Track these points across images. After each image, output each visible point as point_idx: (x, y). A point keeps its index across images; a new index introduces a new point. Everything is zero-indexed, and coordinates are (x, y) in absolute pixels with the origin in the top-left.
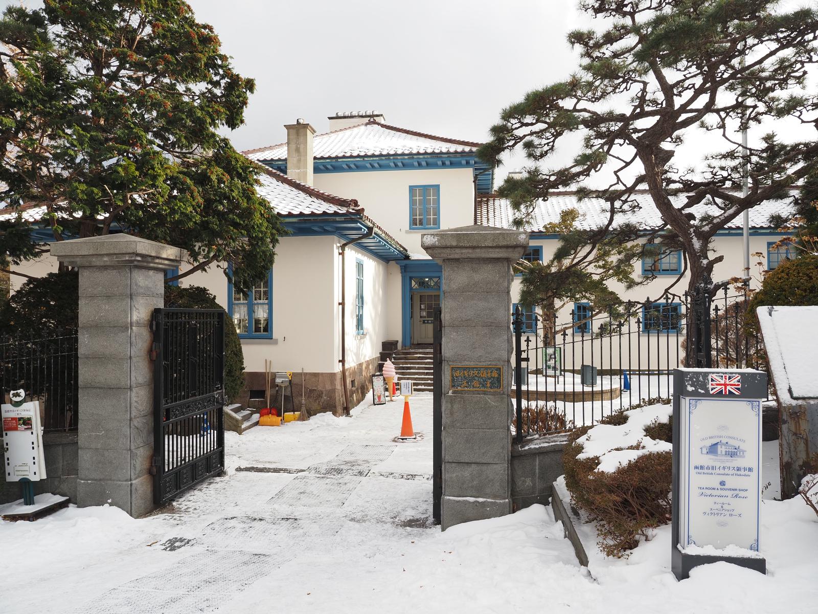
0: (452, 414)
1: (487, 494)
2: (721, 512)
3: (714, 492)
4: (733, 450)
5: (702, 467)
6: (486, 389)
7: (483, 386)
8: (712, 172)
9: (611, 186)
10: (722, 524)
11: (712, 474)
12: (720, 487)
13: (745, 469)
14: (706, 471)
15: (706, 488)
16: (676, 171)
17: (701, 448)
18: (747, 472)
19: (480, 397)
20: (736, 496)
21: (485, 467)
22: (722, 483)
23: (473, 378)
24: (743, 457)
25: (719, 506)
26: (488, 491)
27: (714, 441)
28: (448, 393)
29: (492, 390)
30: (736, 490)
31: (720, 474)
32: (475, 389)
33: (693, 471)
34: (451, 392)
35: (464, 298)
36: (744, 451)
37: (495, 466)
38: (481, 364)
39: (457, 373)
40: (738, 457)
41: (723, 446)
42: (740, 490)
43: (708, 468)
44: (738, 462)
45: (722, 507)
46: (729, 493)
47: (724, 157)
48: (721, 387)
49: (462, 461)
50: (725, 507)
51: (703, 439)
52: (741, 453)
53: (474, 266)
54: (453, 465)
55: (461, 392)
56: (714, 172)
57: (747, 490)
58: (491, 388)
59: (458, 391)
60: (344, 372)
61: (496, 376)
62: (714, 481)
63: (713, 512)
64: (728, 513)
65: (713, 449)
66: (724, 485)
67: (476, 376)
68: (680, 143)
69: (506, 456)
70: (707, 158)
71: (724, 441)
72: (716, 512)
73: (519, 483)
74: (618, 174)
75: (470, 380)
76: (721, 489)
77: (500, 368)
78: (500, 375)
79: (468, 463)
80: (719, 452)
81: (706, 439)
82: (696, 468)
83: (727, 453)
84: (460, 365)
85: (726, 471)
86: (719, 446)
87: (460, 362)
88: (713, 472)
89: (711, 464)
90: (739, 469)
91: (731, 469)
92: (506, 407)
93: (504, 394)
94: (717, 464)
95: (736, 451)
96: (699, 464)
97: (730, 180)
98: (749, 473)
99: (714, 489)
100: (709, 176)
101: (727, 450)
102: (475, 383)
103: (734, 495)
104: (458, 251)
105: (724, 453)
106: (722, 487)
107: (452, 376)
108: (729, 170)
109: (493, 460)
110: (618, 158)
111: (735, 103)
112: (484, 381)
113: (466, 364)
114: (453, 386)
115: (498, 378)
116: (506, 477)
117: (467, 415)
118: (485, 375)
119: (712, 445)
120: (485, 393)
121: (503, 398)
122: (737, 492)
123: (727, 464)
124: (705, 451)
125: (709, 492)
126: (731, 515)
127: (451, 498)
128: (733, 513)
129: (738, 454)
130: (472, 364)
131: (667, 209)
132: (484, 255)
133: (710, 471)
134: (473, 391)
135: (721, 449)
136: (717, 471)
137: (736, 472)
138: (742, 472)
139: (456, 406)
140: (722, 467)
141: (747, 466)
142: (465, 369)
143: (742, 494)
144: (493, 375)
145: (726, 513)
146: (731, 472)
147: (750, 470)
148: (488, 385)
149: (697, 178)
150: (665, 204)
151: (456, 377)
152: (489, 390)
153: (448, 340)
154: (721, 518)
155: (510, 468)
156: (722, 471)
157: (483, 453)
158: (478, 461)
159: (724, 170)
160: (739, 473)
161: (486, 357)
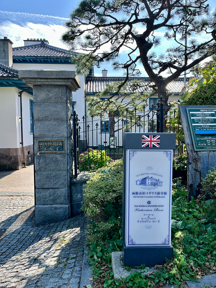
0: (39, 164)
1: (58, 203)
2: (148, 220)
3: (144, 208)
4: (155, 182)
5: (137, 193)
6: (56, 152)
7: (55, 150)
8: (170, 58)
9: (127, 62)
10: (149, 227)
11: (143, 197)
12: (147, 205)
13: (162, 193)
14: (139, 195)
15: (139, 206)
16: (155, 57)
17: (136, 181)
18: (163, 195)
19: (53, 156)
20: (157, 210)
21: (56, 190)
22: (149, 202)
23: (50, 146)
24: (161, 186)
25: (147, 217)
26: (58, 201)
27: (144, 177)
28: (37, 154)
29: (59, 152)
30: (157, 206)
31: (147, 197)
32: (51, 152)
33: (131, 196)
34: (38, 153)
35: (44, 106)
36: (161, 182)
37: (61, 189)
38: (54, 139)
39: (41, 144)
40: (158, 186)
41: (149, 180)
42: (159, 206)
43: (140, 193)
44: (159, 189)
45: (149, 217)
46: (153, 208)
47: (175, 51)
48: (148, 142)
49: (45, 188)
50: (151, 217)
51: (138, 176)
52: (160, 183)
53: (49, 89)
54: (41, 189)
55: (44, 153)
56: (171, 58)
57: (163, 206)
58: (59, 151)
59: (42, 153)
60: (23, 148)
61: (61, 145)
62: (144, 201)
63: (143, 220)
64: (152, 220)
65: (143, 182)
66: (150, 203)
67: (51, 145)
68: (157, 43)
69: (67, 184)
70: (168, 51)
71: (150, 176)
72: (145, 220)
73: (74, 196)
74: (130, 55)
75: (48, 147)
76: (148, 206)
77: (63, 141)
78: (63, 144)
79: (48, 188)
80: (147, 183)
81: (140, 175)
82: (133, 193)
83: (152, 184)
84: (43, 140)
85: (151, 195)
86: (147, 180)
87: (43, 138)
88: (144, 195)
89: (142, 190)
90: (158, 193)
91: (154, 193)
92: (67, 160)
93: (65, 154)
94: (146, 191)
95: (157, 182)
96: (135, 191)
97: (177, 62)
98: (165, 196)
99: (144, 206)
100: (169, 60)
101: (152, 182)
102: (51, 149)
103: (155, 210)
104: (39, 80)
105: (150, 184)
106: (149, 205)
107: (39, 145)
108: (177, 57)
109: (61, 186)
110: (130, 48)
111: (180, 23)
112: (55, 148)
113: (46, 139)
114: (39, 151)
115: (62, 146)
116: (67, 195)
117: (47, 165)
118: (55, 145)
119: (143, 179)
120: (56, 154)
121: (65, 156)
122: (158, 207)
123: (152, 191)
124: (138, 183)
125: (140, 208)
126: (154, 222)
127: (40, 206)
128: (155, 220)
129: (158, 184)
130: (49, 139)
131: (150, 71)
132: (53, 83)
133: (142, 195)
134: (50, 153)
135: (148, 182)
136: (146, 195)
137: (157, 195)
138: (161, 195)
139: (41, 160)
140: (149, 192)
141: (164, 191)
142: (45, 142)
143: (160, 208)
144: (60, 145)
145: (151, 220)
146: (154, 195)
147: (165, 193)
148: (57, 150)
149: (164, 61)
150: (149, 68)
151: (41, 146)
152: (58, 152)
153: (36, 127)
154: (148, 224)
155: (69, 190)
156: (149, 195)
157: (56, 183)
158: (53, 187)
159: (175, 57)
160: (158, 195)
161: (56, 136)
